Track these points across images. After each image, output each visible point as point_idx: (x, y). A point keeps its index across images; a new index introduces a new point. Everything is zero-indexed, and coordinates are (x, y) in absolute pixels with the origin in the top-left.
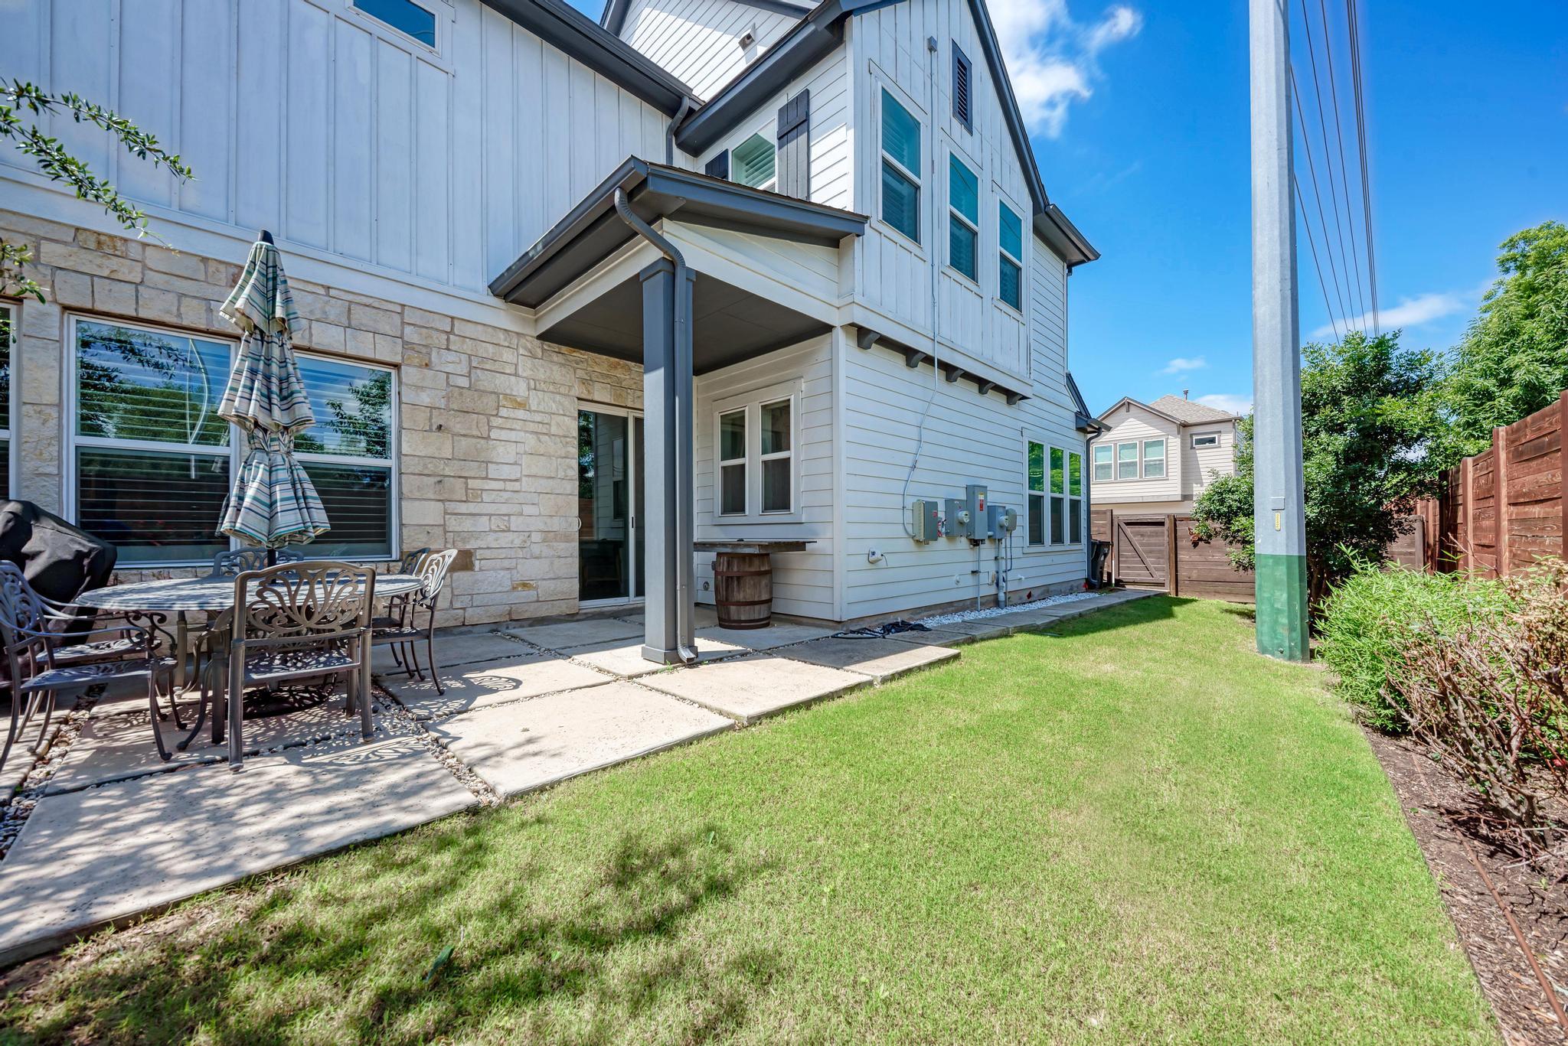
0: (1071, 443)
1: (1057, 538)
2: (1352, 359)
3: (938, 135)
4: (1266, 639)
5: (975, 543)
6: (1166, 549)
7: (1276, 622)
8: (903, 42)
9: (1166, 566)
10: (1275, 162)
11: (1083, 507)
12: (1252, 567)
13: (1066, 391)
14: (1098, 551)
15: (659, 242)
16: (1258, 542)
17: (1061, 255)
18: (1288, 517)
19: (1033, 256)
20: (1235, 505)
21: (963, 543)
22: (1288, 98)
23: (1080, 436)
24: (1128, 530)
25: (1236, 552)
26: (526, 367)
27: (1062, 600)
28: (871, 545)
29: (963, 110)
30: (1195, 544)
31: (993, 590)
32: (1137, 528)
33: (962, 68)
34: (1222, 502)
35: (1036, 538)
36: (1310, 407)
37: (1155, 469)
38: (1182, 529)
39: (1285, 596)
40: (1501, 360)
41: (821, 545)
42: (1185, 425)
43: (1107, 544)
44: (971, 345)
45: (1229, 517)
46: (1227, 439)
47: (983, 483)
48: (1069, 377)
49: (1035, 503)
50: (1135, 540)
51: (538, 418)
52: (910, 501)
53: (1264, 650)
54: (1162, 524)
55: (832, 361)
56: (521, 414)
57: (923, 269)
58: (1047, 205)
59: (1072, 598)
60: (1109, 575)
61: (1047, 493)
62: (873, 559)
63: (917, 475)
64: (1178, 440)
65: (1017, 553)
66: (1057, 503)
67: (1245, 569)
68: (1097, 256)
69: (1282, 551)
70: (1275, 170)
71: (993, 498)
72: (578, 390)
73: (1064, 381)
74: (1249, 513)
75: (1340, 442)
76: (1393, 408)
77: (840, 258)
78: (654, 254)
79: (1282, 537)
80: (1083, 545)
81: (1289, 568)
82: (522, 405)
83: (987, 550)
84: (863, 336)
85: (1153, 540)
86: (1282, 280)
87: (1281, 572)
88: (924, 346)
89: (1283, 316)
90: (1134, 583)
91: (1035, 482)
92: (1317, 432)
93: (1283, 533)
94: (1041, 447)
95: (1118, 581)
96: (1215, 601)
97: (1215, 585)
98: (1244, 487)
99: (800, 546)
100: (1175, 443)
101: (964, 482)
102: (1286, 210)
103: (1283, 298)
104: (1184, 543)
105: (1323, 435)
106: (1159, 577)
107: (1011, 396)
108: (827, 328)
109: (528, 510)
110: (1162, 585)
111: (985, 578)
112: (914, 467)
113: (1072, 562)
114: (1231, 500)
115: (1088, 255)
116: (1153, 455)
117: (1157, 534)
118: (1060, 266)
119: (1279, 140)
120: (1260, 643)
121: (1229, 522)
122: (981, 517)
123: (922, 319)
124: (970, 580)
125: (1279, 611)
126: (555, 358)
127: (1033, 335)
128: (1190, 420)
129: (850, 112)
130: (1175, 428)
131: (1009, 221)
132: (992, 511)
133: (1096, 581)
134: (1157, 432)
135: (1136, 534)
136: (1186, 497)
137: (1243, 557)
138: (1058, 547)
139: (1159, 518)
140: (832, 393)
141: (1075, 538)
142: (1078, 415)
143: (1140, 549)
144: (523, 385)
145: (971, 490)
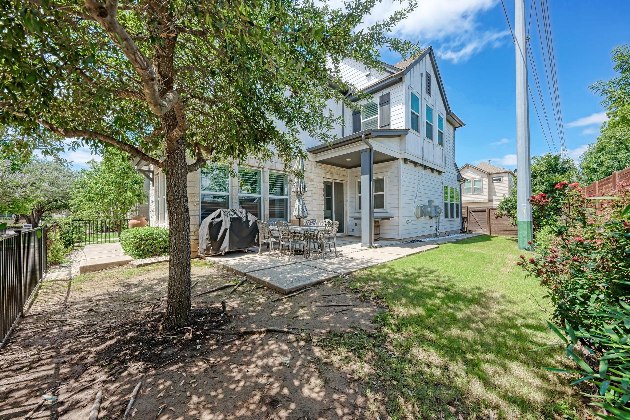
0: (456, 184)
1: (452, 216)
2: (547, 162)
3: (423, 100)
4: (521, 246)
5: (431, 218)
6: (486, 219)
7: (524, 240)
8: (416, 77)
9: (486, 225)
10: (523, 108)
11: (459, 206)
12: (517, 225)
13: (454, 169)
14: (463, 220)
15: (368, 144)
16: (518, 217)
17: (453, 125)
18: (527, 210)
19: (447, 128)
20: (511, 206)
21: (428, 218)
22: (527, 89)
23: (458, 183)
24: (473, 213)
25: (511, 220)
26: (313, 170)
27: (454, 236)
28: (407, 218)
29: (429, 92)
30: (497, 218)
31: (435, 232)
32: (476, 213)
33: (428, 78)
34: (507, 205)
35: (446, 216)
36: (534, 177)
37: (478, 190)
38: (492, 213)
39: (526, 233)
40: (599, 158)
41: (395, 218)
42: (490, 174)
43: (467, 218)
44: (430, 159)
45: (509, 209)
46: (506, 179)
47: (433, 200)
48: (455, 164)
49: (446, 204)
50: (476, 217)
51: (316, 184)
52: (416, 205)
53: (520, 248)
54: (485, 211)
55: (398, 168)
56: (312, 183)
57: (420, 139)
58: (450, 112)
59: (457, 235)
60: (467, 228)
61: (449, 202)
62: (408, 222)
63: (418, 198)
64: (487, 180)
65: (441, 221)
66: (452, 205)
67: (514, 225)
68: (464, 125)
69: (526, 220)
70: (523, 110)
71: (436, 204)
72: (324, 176)
73: (454, 165)
74: (516, 209)
75: (543, 187)
76: (558, 178)
77: (401, 140)
78: (366, 147)
79: (525, 216)
80: (459, 218)
81: (527, 224)
82: (312, 180)
83: (434, 220)
84: (406, 160)
85: (482, 217)
86: (525, 142)
87: (525, 226)
88: (420, 161)
89: (526, 153)
90: (475, 231)
91: (446, 198)
92: (536, 184)
93: (526, 215)
94: (447, 187)
95: (470, 231)
96: (504, 237)
97: (504, 232)
98: (514, 200)
99: (388, 219)
100: (486, 181)
101: (428, 200)
102: (527, 122)
103: (526, 147)
104: (493, 218)
105: (538, 185)
106: (484, 229)
107: (440, 172)
108: (397, 159)
109: (314, 209)
110: (485, 232)
111: (434, 228)
112: (416, 196)
113: (456, 224)
114: (510, 204)
115: (461, 125)
116: (478, 185)
117: (483, 215)
118: (452, 128)
119: (524, 102)
120: (519, 246)
121: (509, 211)
122: (433, 209)
123: (419, 154)
124: (429, 229)
125: (524, 237)
126: (319, 167)
127: (446, 153)
128: (492, 172)
129: (404, 101)
130: (486, 175)
131: (440, 119)
132: (436, 207)
133: (463, 231)
134: (479, 176)
135: (476, 215)
136: (490, 201)
137: (514, 222)
138: (452, 219)
139: (484, 209)
140: (398, 177)
141: (457, 216)
142: (458, 176)
143: (477, 219)
144: (313, 175)
145: (430, 202)
